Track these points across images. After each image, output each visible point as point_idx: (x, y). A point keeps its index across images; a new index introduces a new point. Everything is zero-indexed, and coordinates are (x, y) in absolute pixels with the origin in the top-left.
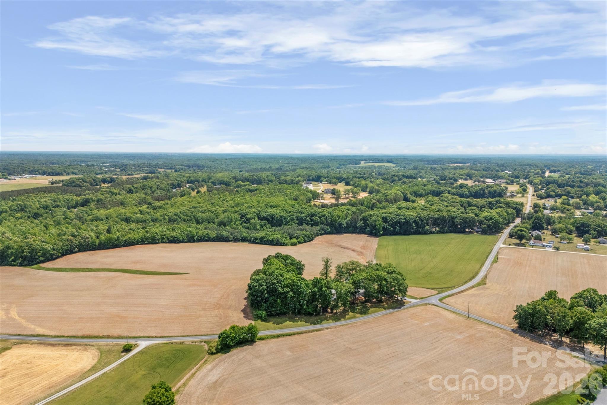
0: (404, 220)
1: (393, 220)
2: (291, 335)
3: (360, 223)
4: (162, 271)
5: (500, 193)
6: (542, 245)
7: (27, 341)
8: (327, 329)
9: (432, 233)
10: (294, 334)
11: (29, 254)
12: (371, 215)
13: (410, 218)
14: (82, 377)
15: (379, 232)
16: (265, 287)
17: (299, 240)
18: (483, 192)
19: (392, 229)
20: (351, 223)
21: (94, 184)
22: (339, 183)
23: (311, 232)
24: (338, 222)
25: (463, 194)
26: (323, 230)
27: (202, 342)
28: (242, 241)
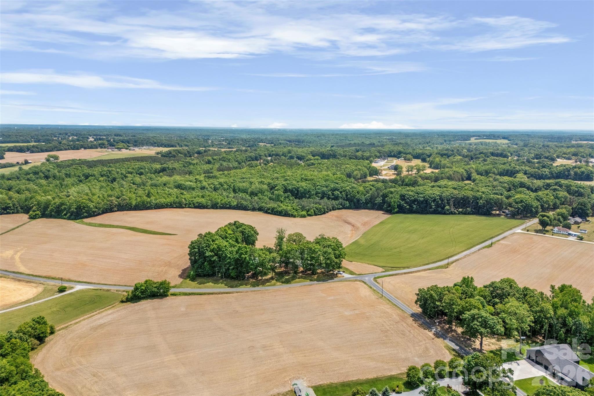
0: (423, 199)
1: (411, 198)
2: (202, 294)
3: (379, 200)
4: (160, 231)
5: (589, 174)
6: (567, 233)
7: (5, 276)
8: (237, 292)
9: (452, 213)
10: (205, 294)
11: (75, 210)
12: (392, 193)
13: (429, 197)
14: (10, 307)
15: (394, 210)
16: (197, 250)
17: (309, 213)
18: (568, 173)
19: (408, 207)
20: (371, 199)
21: (188, 155)
22: (413, 159)
23: (324, 205)
24: (356, 197)
25: (543, 174)
26: (341, 205)
27: (124, 291)
28: (258, 211)
